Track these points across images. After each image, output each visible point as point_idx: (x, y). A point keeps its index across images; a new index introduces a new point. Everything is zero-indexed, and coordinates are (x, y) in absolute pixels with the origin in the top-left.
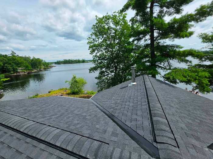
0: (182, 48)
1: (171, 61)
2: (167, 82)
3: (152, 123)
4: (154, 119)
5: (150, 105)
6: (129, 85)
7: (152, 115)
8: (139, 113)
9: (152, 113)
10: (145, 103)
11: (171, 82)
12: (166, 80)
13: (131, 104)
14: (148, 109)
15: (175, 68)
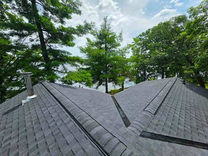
0: (71, 54)
1: (65, 65)
2: (65, 84)
3: (94, 140)
4: (92, 133)
5: (75, 118)
6: (24, 102)
7: (86, 129)
8: (69, 138)
9: (84, 127)
10: (68, 119)
11: (68, 84)
12: (64, 83)
13: (47, 133)
14: (76, 125)
15: (70, 71)
